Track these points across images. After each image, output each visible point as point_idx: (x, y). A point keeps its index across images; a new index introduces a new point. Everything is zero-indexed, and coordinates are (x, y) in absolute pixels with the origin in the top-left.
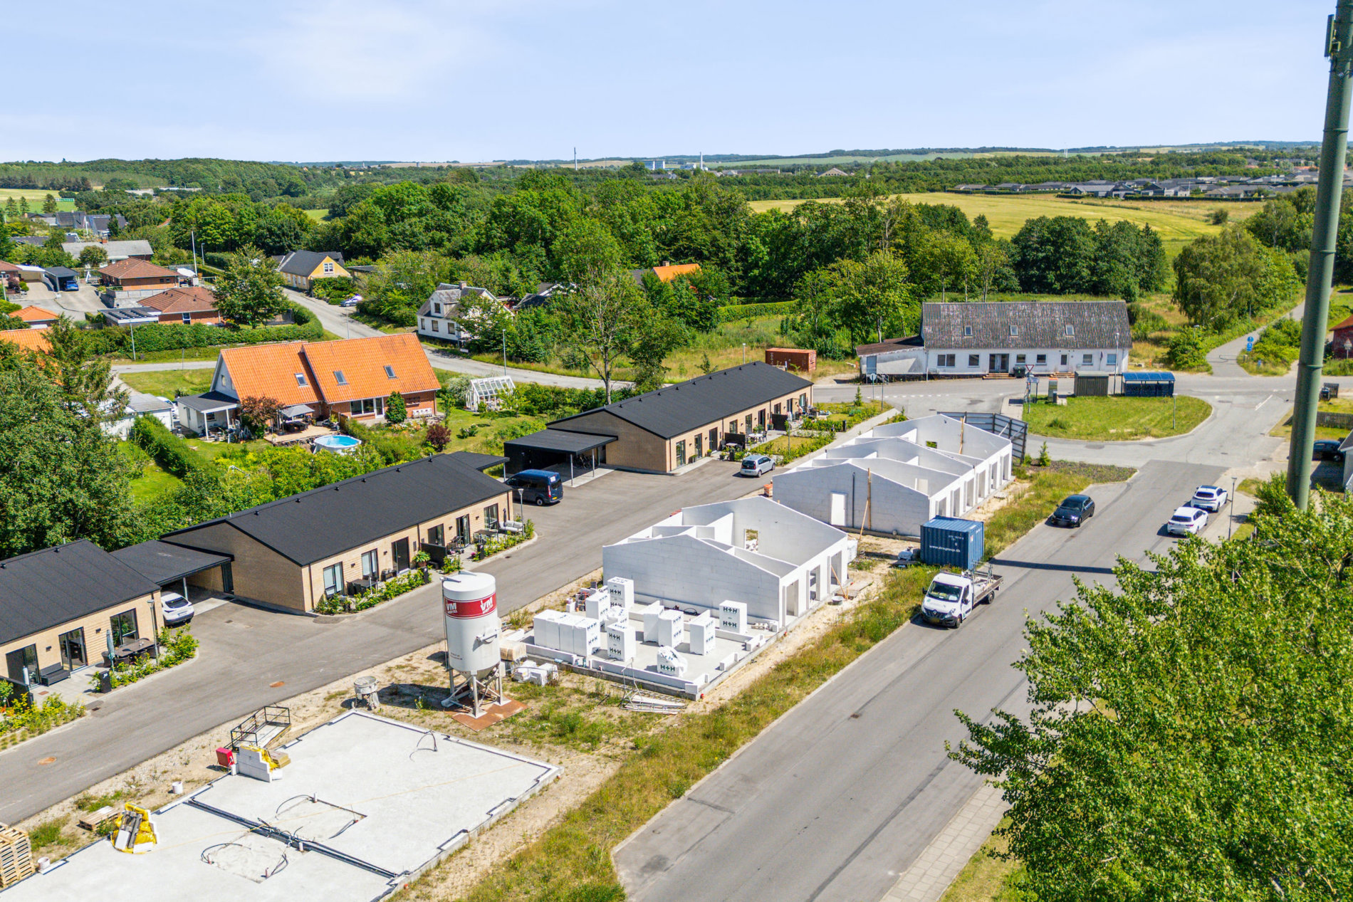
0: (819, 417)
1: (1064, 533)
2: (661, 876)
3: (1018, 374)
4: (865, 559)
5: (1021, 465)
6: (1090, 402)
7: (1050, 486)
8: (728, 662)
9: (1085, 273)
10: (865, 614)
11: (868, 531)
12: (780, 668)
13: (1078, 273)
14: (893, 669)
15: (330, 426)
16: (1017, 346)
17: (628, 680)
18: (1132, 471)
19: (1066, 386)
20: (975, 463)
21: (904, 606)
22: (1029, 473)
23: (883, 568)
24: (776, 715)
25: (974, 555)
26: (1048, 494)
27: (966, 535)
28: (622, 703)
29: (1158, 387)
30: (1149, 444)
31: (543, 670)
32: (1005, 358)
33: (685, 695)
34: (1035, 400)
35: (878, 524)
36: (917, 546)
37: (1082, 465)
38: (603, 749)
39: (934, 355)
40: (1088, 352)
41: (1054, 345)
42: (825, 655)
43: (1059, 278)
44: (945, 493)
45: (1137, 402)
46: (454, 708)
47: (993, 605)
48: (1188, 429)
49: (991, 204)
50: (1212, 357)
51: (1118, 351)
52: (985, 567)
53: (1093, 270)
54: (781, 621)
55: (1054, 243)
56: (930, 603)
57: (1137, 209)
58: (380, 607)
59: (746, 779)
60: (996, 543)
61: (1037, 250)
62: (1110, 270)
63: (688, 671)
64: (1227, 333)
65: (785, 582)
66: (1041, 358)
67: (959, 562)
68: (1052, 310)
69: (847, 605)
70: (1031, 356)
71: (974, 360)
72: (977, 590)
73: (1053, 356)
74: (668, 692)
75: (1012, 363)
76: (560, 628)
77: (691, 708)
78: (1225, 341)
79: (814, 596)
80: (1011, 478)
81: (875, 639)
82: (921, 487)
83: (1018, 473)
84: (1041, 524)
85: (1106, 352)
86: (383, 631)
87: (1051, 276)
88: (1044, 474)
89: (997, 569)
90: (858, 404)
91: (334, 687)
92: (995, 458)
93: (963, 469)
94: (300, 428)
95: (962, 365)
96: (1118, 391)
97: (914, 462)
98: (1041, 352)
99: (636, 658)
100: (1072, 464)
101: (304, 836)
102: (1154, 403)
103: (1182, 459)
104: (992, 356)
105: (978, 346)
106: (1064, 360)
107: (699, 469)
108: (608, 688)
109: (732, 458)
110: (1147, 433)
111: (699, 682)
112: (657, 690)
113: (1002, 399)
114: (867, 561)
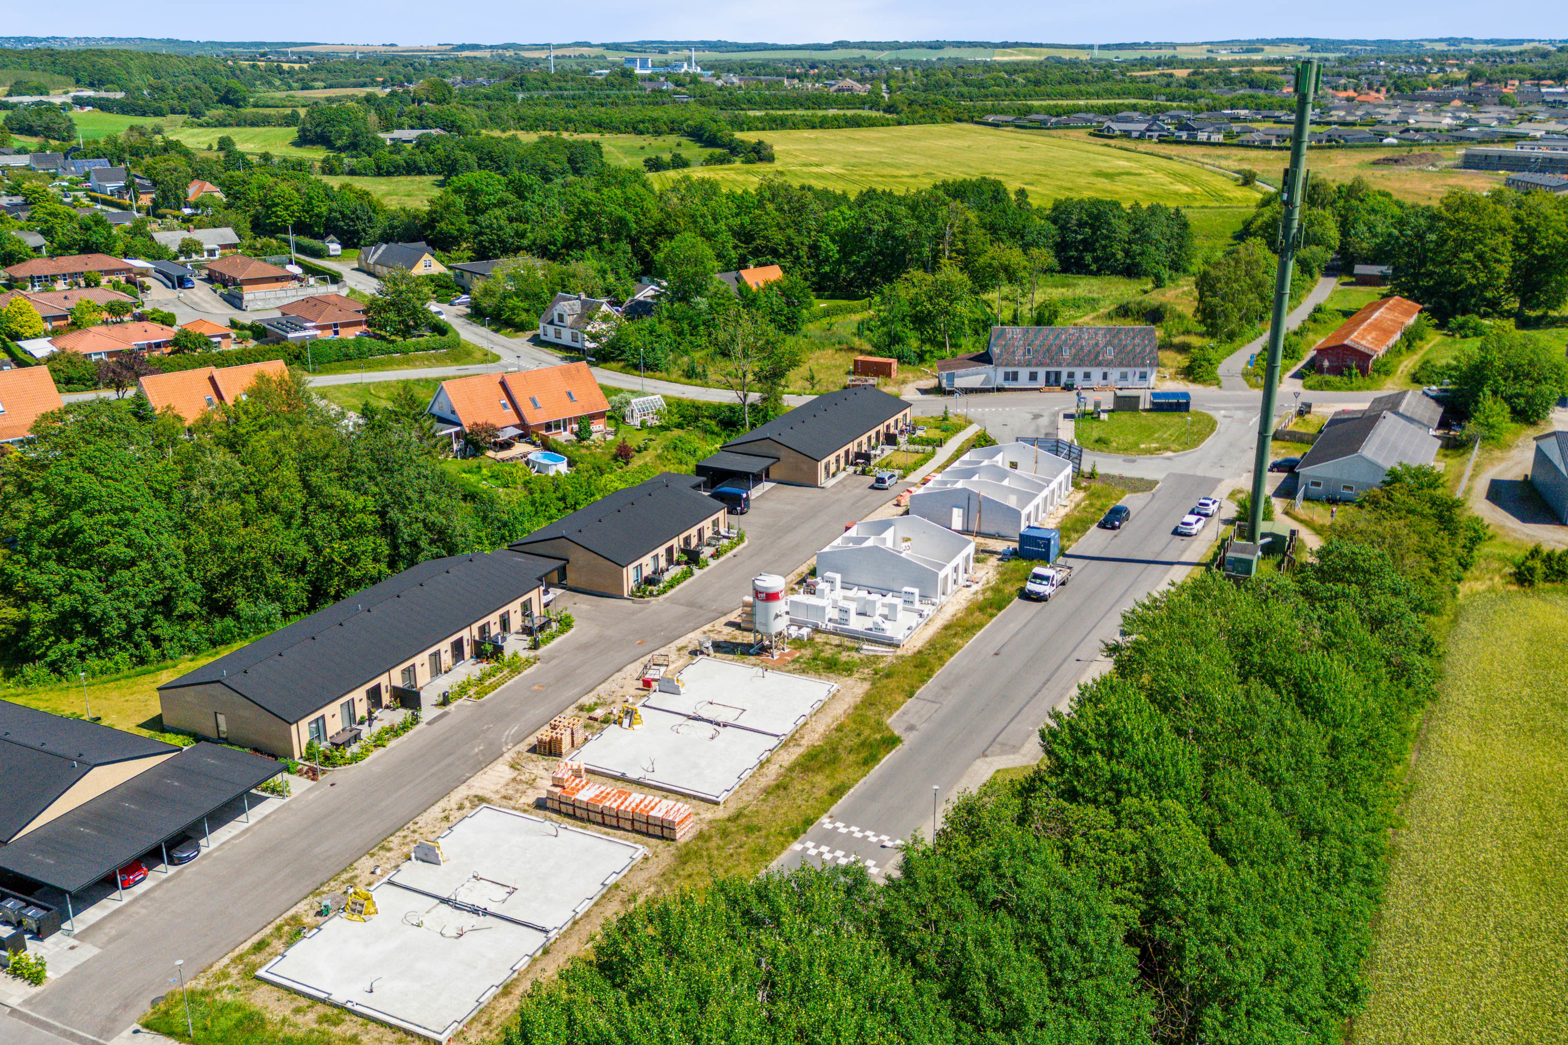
0: (919, 433)
1: (1109, 533)
2: (915, 733)
3: (1069, 388)
4: (982, 554)
5: (1080, 479)
6: (1125, 417)
7: (1099, 497)
8: (914, 625)
9: (1120, 255)
10: (989, 594)
11: (979, 534)
12: (946, 628)
13: (1114, 255)
14: (1013, 627)
15: (533, 443)
16: (1068, 365)
17: (854, 636)
18: (1156, 482)
19: (1107, 401)
20: (1049, 482)
21: (1010, 588)
22: (1084, 484)
23: (993, 561)
24: (952, 654)
25: (1054, 550)
26: (1098, 504)
27: (1049, 540)
28: (858, 650)
29: (1178, 404)
30: (1169, 458)
31: (805, 631)
32: (1058, 375)
33: (892, 644)
34: (1084, 414)
35: (984, 529)
36: (1016, 545)
37: (1121, 478)
38: (857, 675)
39: (1001, 371)
40: (1124, 370)
41: (1099, 365)
42: (970, 620)
43: (1096, 260)
44: (1030, 508)
45: (1162, 418)
46: (758, 654)
47: (1068, 585)
48: (1196, 446)
49: (1025, 144)
50: (1221, 370)
51: (1147, 369)
52: (1061, 560)
53: (1127, 253)
54: (939, 599)
55: (1092, 226)
56: (1031, 586)
57: (1169, 158)
58: (671, 593)
59: (944, 688)
60: (1065, 542)
61: (1075, 232)
62: (1142, 254)
63: (891, 630)
64: (1238, 341)
65: (941, 575)
66: (1087, 376)
67: (1044, 557)
68: (1096, 334)
69: (975, 587)
70: (1079, 372)
71: (1033, 377)
72: (1059, 577)
73: (1096, 373)
74: (883, 644)
75: (1064, 379)
76: (808, 606)
77: (899, 652)
78: (1235, 350)
79: (955, 582)
80: (1071, 489)
81: (1000, 609)
82: (1012, 502)
83: (1076, 485)
84: (1094, 527)
85: (1139, 370)
86: (683, 609)
87: (1088, 258)
88: (1096, 485)
89: (1071, 562)
90: (945, 419)
91: (680, 642)
92: (1061, 477)
93: (1041, 488)
94: (507, 445)
95: (1024, 380)
96: (1148, 406)
97: (1006, 482)
98: (1087, 370)
99: (856, 624)
100: (1113, 477)
101: (719, 720)
102: (1173, 419)
103: (1191, 472)
104: (1048, 374)
105: (1037, 365)
106: (1105, 376)
107: (840, 482)
108: (847, 642)
109: (864, 473)
110: (1168, 449)
111: (900, 637)
112: (876, 642)
113: (1056, 415)
114: (982, 556)
